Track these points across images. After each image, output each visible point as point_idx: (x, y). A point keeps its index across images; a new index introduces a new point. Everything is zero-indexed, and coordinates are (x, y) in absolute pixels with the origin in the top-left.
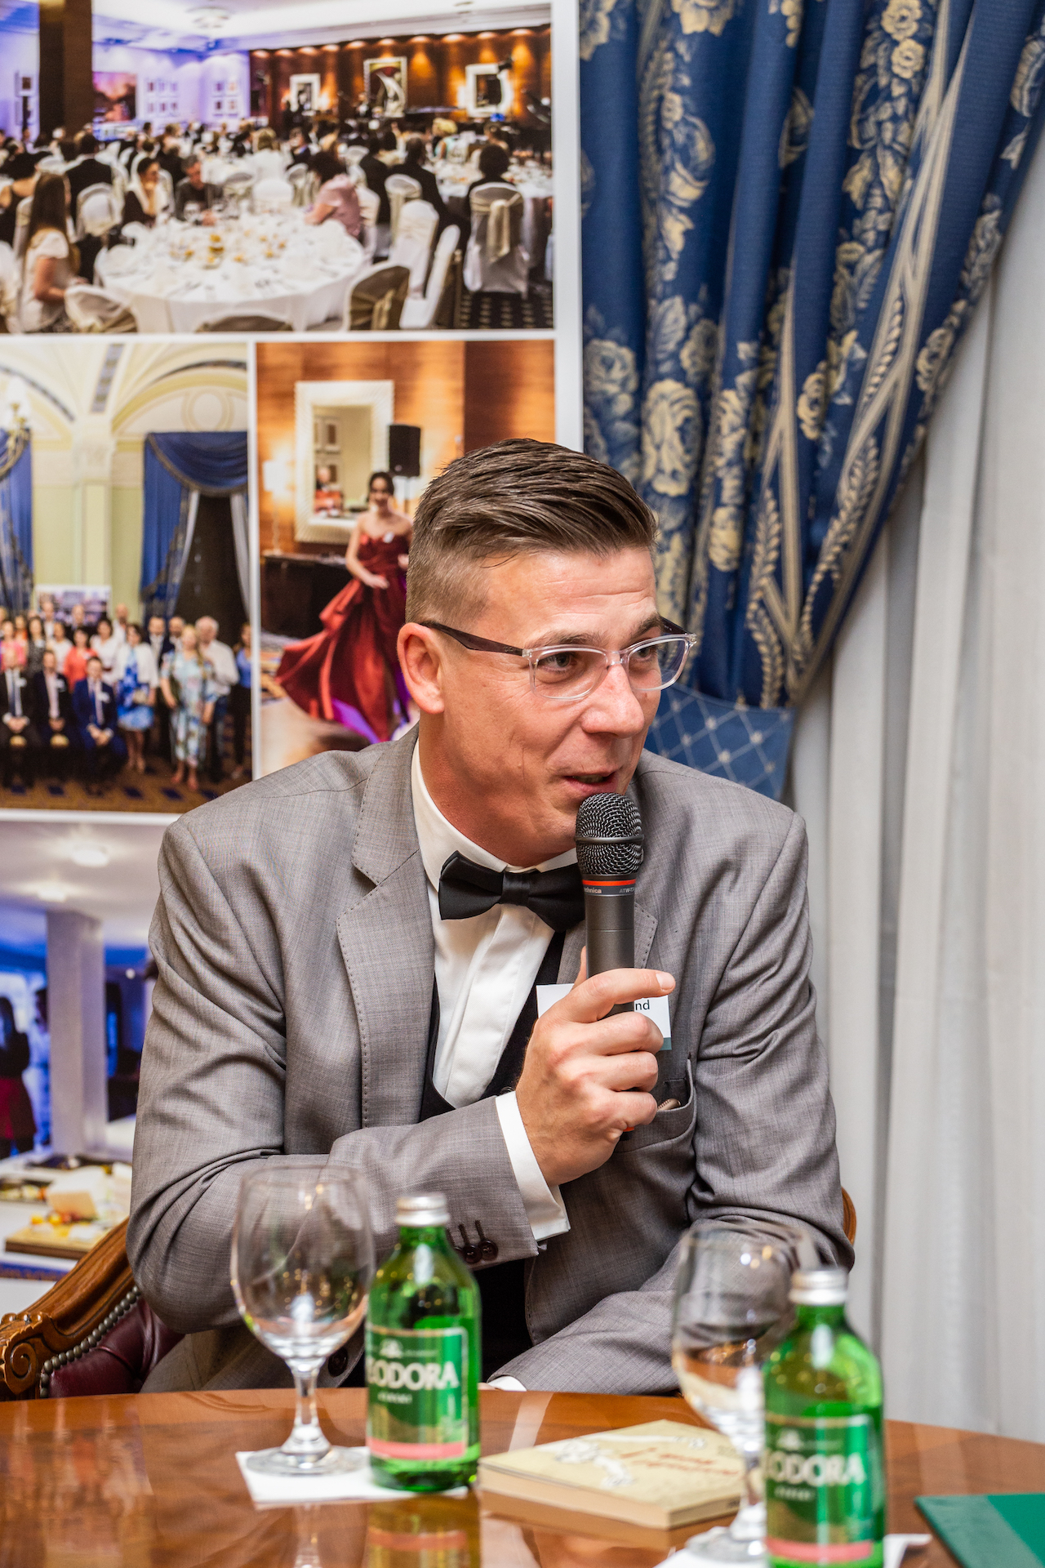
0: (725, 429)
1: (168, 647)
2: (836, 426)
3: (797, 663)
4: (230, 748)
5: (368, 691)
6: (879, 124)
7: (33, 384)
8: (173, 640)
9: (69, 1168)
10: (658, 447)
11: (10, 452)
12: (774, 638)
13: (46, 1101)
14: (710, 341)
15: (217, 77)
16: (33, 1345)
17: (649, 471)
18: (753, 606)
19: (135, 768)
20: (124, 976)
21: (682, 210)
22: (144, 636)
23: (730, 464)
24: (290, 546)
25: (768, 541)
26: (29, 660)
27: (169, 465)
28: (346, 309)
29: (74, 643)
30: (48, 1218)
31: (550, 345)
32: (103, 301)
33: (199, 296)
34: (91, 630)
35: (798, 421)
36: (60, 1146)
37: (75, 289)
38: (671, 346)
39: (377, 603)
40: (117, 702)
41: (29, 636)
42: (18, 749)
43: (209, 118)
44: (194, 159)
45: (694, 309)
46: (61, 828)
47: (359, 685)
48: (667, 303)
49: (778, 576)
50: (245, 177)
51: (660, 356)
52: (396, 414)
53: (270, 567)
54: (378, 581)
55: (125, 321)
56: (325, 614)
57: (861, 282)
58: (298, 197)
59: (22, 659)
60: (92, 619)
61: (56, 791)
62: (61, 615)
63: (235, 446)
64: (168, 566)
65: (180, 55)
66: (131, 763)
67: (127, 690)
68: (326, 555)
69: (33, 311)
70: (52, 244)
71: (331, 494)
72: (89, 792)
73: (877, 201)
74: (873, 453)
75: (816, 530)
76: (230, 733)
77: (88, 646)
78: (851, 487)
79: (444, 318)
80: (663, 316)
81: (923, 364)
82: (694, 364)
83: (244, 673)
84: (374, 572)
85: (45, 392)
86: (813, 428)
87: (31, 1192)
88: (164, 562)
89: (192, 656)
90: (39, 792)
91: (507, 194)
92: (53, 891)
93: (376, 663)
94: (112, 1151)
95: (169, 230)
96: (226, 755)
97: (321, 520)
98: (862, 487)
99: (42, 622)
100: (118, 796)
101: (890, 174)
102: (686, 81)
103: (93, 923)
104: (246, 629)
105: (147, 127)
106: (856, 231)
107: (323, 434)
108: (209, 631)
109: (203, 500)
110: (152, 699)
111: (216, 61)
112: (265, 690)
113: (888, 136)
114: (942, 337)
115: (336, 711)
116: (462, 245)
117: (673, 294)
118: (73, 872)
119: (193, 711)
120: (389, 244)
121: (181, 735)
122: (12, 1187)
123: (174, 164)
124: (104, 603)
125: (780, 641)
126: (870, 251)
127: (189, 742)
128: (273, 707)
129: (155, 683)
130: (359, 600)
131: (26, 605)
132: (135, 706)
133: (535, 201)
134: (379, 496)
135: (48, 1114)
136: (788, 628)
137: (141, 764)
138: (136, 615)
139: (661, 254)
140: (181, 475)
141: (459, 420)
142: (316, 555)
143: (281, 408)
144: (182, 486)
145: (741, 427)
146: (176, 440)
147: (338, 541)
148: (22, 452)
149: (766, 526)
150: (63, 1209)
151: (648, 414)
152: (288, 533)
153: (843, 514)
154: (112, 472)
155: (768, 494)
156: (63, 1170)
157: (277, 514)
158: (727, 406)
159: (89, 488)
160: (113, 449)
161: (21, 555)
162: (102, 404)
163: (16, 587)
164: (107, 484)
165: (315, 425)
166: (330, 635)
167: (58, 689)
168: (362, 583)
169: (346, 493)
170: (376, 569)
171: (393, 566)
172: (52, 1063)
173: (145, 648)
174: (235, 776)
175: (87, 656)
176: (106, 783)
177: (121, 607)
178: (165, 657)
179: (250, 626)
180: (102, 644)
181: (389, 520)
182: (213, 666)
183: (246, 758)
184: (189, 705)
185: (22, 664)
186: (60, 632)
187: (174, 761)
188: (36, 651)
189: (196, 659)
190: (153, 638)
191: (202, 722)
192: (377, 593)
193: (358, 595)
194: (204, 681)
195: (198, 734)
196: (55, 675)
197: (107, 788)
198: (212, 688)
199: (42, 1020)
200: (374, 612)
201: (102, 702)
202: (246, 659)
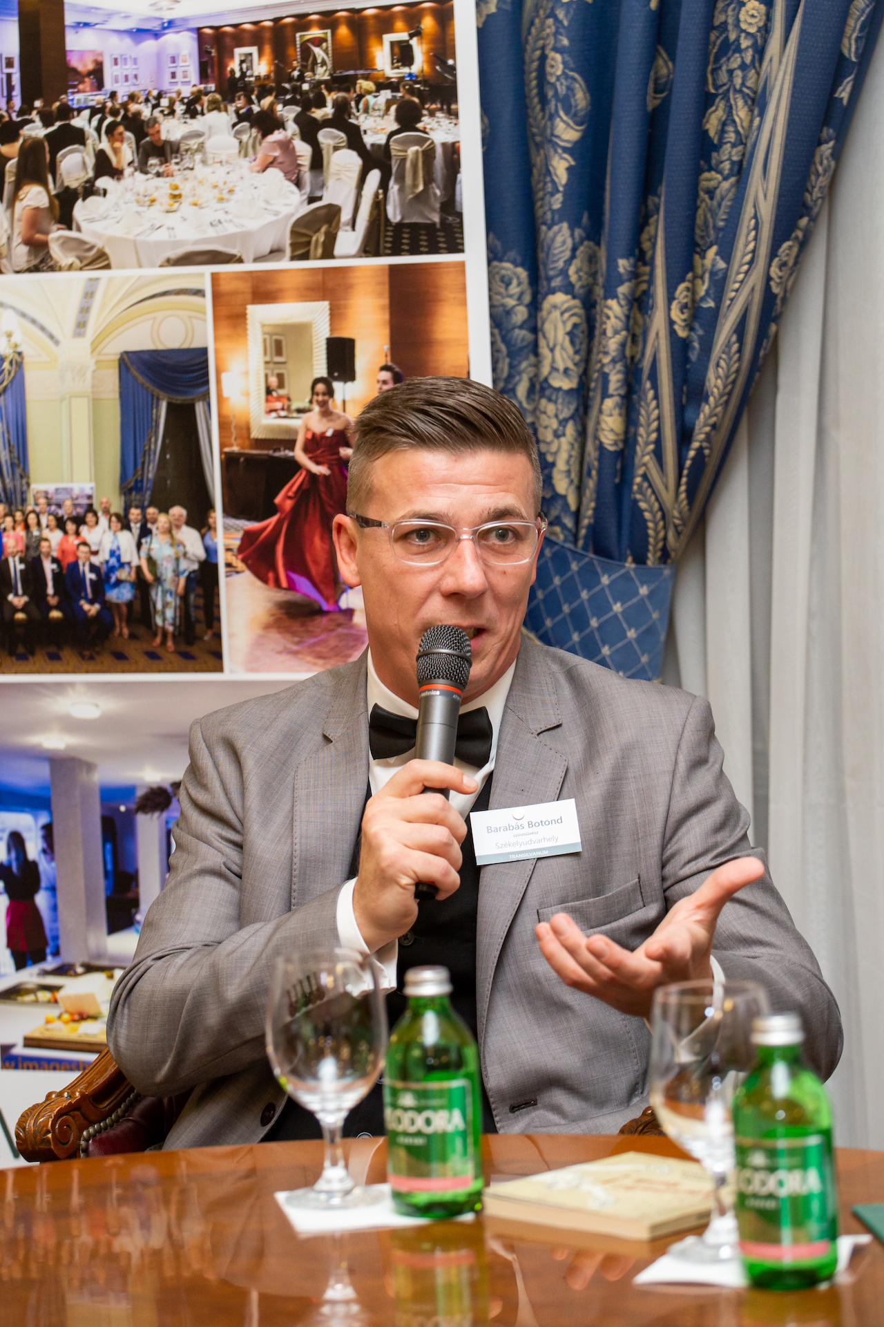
0: (609, 333)
1: (145, 532)
2: (701, 326)
3: (676, 526)
4: (201, 615)
5: (316, 563)
6: (731, 72)
7: (24, 315)
8: (149, 525)
9: (76, 975)
10: (552, 350)
11: (6, 372)
12: (656, 506)
13: (55, 919)
14: (592, 259)
15: (172, 52)
16: (73, 1117)
17: (545, 370)
18: (638, 480)
19: (121, 634)
20: (118, 810)
21: (565, 150)
23: (614, 361)
24: (247, 443)
25: (649, 425)
26: (27, 548)
27: (141, 379)
28: (288, 241)
29: (65, 532)
30: (60, 1017)
31: (461, 266)
32: (82, 242)
33: (162, 235)
34: (79, 521)
35: (671, 323)
36: (67, 957)
37: (56, 235)
38: (561, 264)
39: (322, 489)
40: (104, 578)
41: (27, 527)
42: (20, 623)
43: (166, 86)
44: (154, 121)
45: (578, 232)
46: (59, 688)
47: (308, 558)
48: (556, 228)
49: (658, 454)
50: (198, 135)
51: (551, 273)
52: (332, 330)
53: (229, 462)
54: (321, 470)
55: (100, 260)
56: (278, 500)
57: (719, 205)
58: (243, 150)
59: (21, 547)
60: (80, 511)
61: (54, 657)
62: (53, 508)
63: (197, 361)
64: (143, 463)
65: (139, 34)
66: (118, 630)
67: (112, 569)
68: (279, 450)
69: (21, 253)
70: (35, 196)
71: (279, 398)
72: (83, 657)
73: (731, 137)
74: (735, 347)
75: (689, 414)
76: (201, 602)
77: (77, 534)
78: (718, 377)
79: (371, 247)
80: (553, 240)
81: (774, 271)
82: (580, 278)
83: (210, 551)
84: (318, 463)
85: (34, 322)
86: (684, 330)
87: (44, 996)
88: (140, 461)
89: (167, 538)
90: (40, 658)
91: (421, 141)
92: (54, 741)
93: (322, 538)
94: (112, 958)
95: (134, 181)
96: (198, 621)
98: (727, 377)
99: (38, 516)
100: (108, 660)
101: (741, 113)
102: (565, 42)
103: (90, 767)
104: (213, 515)
106: (713, 162)
107: (271, 347)
108: (181, 516)
109: (170, 406)
110: (133, 575)
111: (170, 38)
112: (228, 565)
113: (738, 81)
114: (790, 248)
115: (289, 579)
116: (384, 185)
117: (561, 221)
118: (71, 725)
119: (168, 585)
120: (322, 186)
121: (159, 606)
122: (28, 992)
123: (137, 126)
124: (90, 497)
125: (661, 509)
126: (725, 179)
127: (166, 611)
128: (236, 578)
129: (135, 563)
130: (304, 487)
131: (24, 501)
132: (119, 582)
133: (444, 145)
134: (320, 398)
135: (57, 929)
136: (667, 497)
137: (126, 631)
138: (117, 506)
139: (549, 187)
140: (151, 387)
141: (385, 332)
142: (269, 449)
143: (235, 326)
144: (153, 396)
145: (622, 330)
146: (146, 357)
147: (287, 437)
148: (16, 373)
149: (647, 412)
150: (72, 1009)
151: (543, 323)
152: (244, 432)
153: (711, 399)
154: (93, 387)
155: (648, 385)
156: (71, 976)
157: (234, 416)
158: (610, 313)
159: (74, 401)
160: (93, 367)
161: (19, 459)
162: (82, 330)
163: (15, 487)
164: (88, 397)
165: (265, 340)
166: (283, 516)
167: (53, 570)
168: (309, 472)
169: (292, 397)
170: (320, 459)
171: (335, 457)
172: (59, 886)
173: (126, 533)
174: (206, 638)
175: (77, 542)
176: (97, 649)
177: (104, 500)
178: (143, 540)
179: (214, 511)
180: (89, 532)
181: (329, 418)
182: (184, 547)
183: (215, 623)
184: (165, 580)
185: (22, 551)
186: (53, 523)
187: (154, 628)
188: (34, 540)
189: (170, 541)
190: (132, 525)
191: (176, 594)
192: (321, 479)
193: (306, 482)
194: (177, 560)
195: (173, 605)
196: (50, 559)
197: (98, 653)
198: (184, 565)
199: (49, 851)
200: (320, 496)
201: (91, 580)
202: (212, 540)
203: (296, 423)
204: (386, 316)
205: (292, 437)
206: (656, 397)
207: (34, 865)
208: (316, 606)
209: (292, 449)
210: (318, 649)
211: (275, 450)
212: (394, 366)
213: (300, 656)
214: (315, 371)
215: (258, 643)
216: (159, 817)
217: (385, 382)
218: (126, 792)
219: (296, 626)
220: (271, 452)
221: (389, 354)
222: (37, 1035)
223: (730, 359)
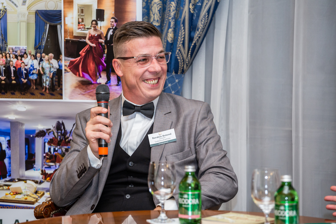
0: (172, 11)
1: (41, 60)
2: (197, 10)
3: (187, 64)
4: (57, 83)
5: (91, 70)
8: (43, 58)
9: (16, 182)
10: (154, 15)
11: (1, 14)
12: (182, 58)
13: (10, 166)
16: (49, 208)
17: (152, 20)
18: (178, 51)
20: (30, 136)
22: (36, 58)
23: (172, 19)
24: (72, 37)
25: (182, 36)
26: (6, 63)
27: (41, 18)
29: (18, 59)
30: (10, 194)
34: (22, 56)
35: (190, 9)
36: (13, 177)
39: (93, 50)
40: (28, 73)
41: (6, 57)
42: (3, 84)
46: (14, 102)
47: (89, 69)
49: (183, 44)
52: (98, 7)
53: (67, 42)
54: (94, 45)
56: (80, 53)
59: (4, 63)
60: (22, 53)
61: (13, 94)
62: (14, 52)
63: (58, 14)
64: (41, 41)
66: (32, 87)
67: (31, 70)
68: (81, 39)
71: (82, 25)
72: (22, 94)
74: (207, 16)
75: (192, 34)
76: (57, 80)
77: (21, 60)
78: (202, 24)
83: (60, 66)
84: (92, 43)
86: (193, 11)
87: (6, 187)
89: (48, 62)
90: (9, 94)
92: (12, 117)
93: (93, 64)
94: (26, 177)
96: (56, 85)
97: (79, 31)
98: (204, 24)
99: (10, 54)
100: (29, 95)
103: (22, 124)
104: (61, 56)
107: (80, 11)
108: (52, 56)
109: (50, 26)
110: (37, 72)
112: (65, 70)
115: (83, 75)
118: (17, 113)
119: (47, 75)
121: (45, 81)
124: (25, 50)
125: (183, 59)
127: (47, 82)
128: (67, 74)
129: (38, 68)
130: (88, 49)
131: (5, 50)
132: (33, 74)
134: (94, 25)
135: (10, 169)
136: (185, 56)
137: (34, 87)
138: (33, 53)
140: (45, 20)
141: (113, 8)
142: (78, 39)
143: (70, 5)
144: (45, 23)
145: (175, 10)
146: (43, 12)
147: (84, 36)
148: (4, 14)
149: (181, 33)
150: (14, 192)
151: (152, 7)
152: (71, 34)
153: (199, 30)
154: (27, 19)
155: (182, 25)
156: (14, 182)
157: (69, 29)
158: (172, 5)
159: (21, 23)
160: (28, 14)
161: (4, 38)
162: (25, 3)
163: (3, 46)
164: (26, 22)
165: (78, 9)
166: (82, 57)
167: (13, 70)
168: (90, 45)
169: (86, 25)
170: (93, 42)
171: (97, 42)
172: (11, 157)
173: (36, 60)
174: (58, 90)
175: (21, 62)
176: (26, 92)
177: (30, 51)
178: (41, 62)
179: (62, 55)
180: (25, 59)
181: (96, 31)
182: (53, 65)
183: (61, 86)
184: (47, 74)
185: (4, 64)
186: (14, 56)
187: (43, 87)
188: (8, 61)
189: (49, 63)
190: (38, 58)
191: (50, 78)
192: (93, 47)
193: (89, 48)
194: (50, 68)
195: (49, 80)
196: (13, 66)
197: (26, 93)
198: (52, 70)
199: (9, 147)
200: (93, 52)
201: (25, 73)
202: (61, 63)
203: (87, 32)
204: (114, 4)
205: (85, 36)
206: (184, 29)
207: (5, 151)
208: (90, 82)
209: (85, 39)
210: (90, 94)
211: (80, 39)
212: (115, 18)
213: (85, 95)
214: (93, 18)
215: (73, 92)
216: (42, 139)
217: (112, 22)
218: (33, 131)
219: (84, 87)
220: (79, 40)
221: (114, 14)
222: (3, 198)
223: (205, 19)
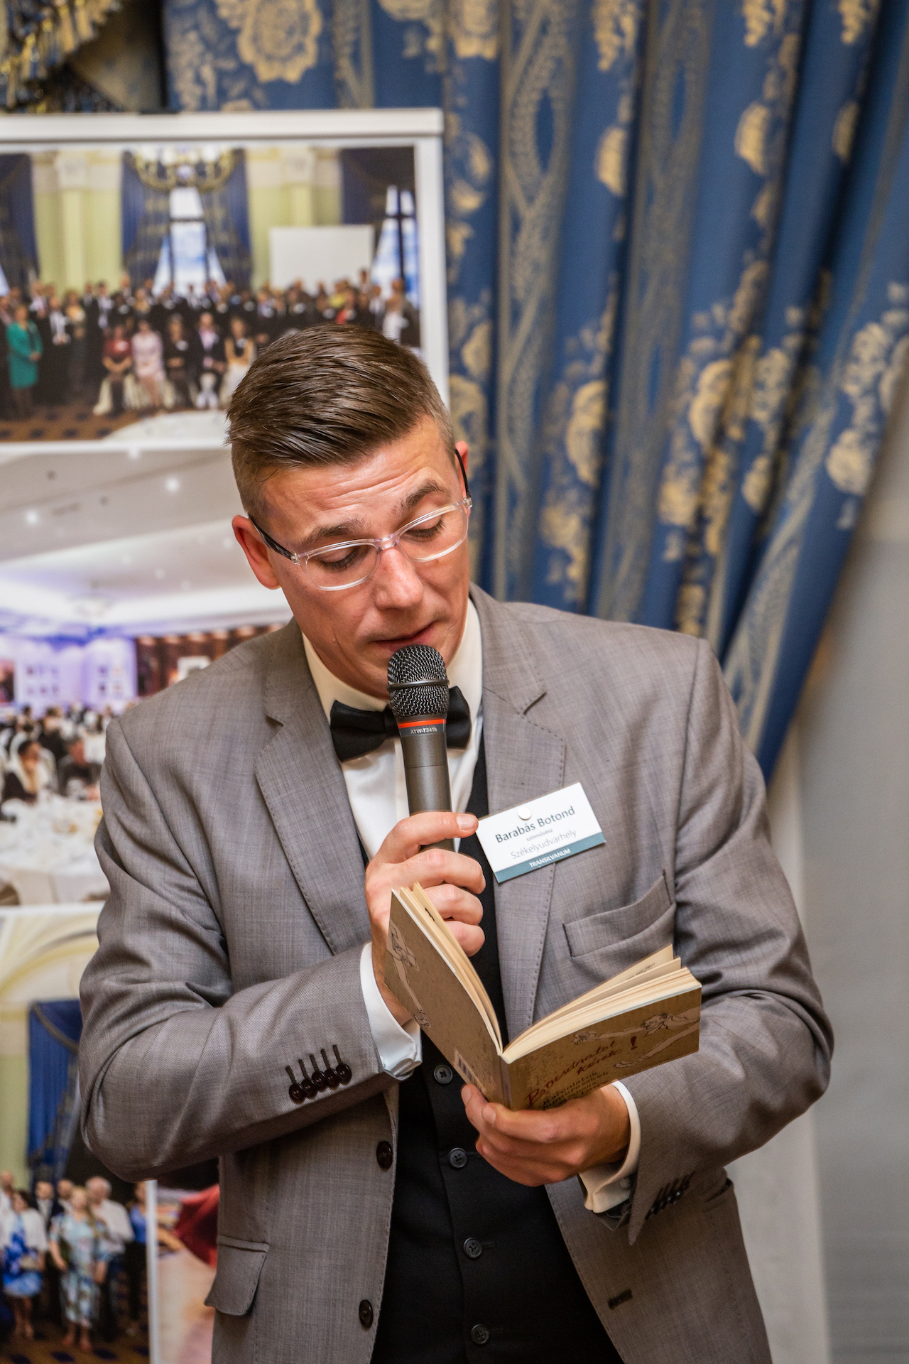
1: (57, 1210)
4: (124, 1305)
8: (62, 1203)
15: (100, 661)
19: (24, 1335)
22: (31, 1201)
27: (55, 1031)
33: (85, 867)
43: (93, 697)
44: (76, 739)
55: (6, 895)
64: (56, 1129)
65: (59, 641)
66: (18, 1330)
67: (13, 1257)
76: (125, 1290)
83: (138, 1230)
88: (52, 1124)
89: (82, 1217)
95: (52, 807)
96: (121, 1312)
104: (142, 1186)
105: (27, 710)
108: (101, 1191)
110: (40, 1264)
111: (100, 648)
112: (162, 1244)
119: (85, 1272)
121: (72, 1296)
123: (55, 743)
127: (81, 1303)
128: (171, 1260)
129: (43, 1247)
132: (22, 1272)
137: (29, 1330)
138: (21, 1180)
146: (63, 1008)
173: (32, 1213)
174: (130, 1332)
177: (6, 1174)
178: (54, 1221)
179: (144, 1182)
182: (105, 1226)
183: (143, 1315)
184: (80, 1266)
187: (65, 1324)
189: (87, 1220)
190: (40, 1203)
191: (95, 1282)
194: (96, 1241)
195: (90, 1295)
198: (104, 1247)
202: (141, 1215)
215: (196, 1336)
